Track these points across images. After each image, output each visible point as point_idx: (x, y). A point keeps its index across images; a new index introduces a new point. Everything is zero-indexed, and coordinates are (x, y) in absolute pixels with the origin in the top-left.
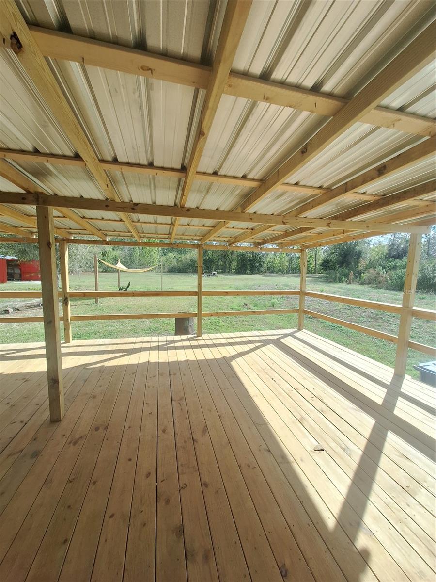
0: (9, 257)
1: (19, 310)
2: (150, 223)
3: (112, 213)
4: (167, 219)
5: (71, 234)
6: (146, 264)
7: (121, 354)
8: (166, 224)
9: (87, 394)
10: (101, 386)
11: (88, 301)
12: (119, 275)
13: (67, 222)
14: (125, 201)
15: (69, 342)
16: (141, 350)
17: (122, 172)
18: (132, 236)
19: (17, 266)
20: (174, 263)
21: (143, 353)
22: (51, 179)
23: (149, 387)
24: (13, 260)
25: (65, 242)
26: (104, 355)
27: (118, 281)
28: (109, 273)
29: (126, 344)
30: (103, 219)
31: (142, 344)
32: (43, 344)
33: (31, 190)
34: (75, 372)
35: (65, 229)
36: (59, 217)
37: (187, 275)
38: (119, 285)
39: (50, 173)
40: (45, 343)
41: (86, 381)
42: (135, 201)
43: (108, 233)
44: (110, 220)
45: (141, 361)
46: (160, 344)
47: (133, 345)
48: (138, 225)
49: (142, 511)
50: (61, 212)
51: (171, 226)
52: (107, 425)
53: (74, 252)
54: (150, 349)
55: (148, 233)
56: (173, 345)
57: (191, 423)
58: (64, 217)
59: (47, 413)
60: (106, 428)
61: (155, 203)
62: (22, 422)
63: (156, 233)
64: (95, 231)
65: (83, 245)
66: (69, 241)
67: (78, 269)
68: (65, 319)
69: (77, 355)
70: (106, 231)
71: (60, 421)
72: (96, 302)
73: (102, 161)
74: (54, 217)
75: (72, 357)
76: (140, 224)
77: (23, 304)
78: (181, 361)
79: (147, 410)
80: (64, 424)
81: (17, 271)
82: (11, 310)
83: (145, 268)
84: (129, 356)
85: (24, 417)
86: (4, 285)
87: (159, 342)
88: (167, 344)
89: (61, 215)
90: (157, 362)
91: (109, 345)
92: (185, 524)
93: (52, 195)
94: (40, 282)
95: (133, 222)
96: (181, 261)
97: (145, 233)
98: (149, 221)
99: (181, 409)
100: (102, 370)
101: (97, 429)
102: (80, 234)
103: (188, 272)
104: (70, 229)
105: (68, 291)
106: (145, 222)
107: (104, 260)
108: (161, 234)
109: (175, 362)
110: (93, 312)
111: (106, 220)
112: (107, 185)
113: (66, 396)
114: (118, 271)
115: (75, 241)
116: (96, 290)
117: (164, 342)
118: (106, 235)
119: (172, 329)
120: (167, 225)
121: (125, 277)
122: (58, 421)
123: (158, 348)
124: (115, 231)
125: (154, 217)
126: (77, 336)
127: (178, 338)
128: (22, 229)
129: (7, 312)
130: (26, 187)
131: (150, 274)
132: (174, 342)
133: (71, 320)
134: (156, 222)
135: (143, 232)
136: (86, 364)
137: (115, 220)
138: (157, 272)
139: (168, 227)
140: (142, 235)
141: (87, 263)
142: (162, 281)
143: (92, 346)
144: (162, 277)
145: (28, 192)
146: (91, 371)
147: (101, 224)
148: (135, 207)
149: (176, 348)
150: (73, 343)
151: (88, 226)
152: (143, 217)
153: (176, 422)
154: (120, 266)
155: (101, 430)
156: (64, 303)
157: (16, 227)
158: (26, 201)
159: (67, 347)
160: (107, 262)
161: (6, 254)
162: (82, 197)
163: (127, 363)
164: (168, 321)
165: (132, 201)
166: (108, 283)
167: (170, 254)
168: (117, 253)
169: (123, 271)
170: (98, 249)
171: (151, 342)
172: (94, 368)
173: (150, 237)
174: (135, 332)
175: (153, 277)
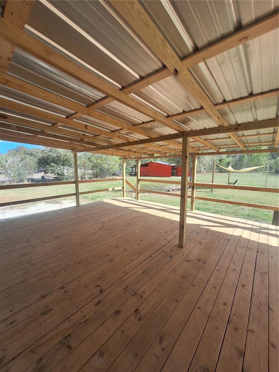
0: (172, 165)
1: (174, 191)
2: (253, 135)
3: (224, 134)
4: (271, 129)
5: (199, 150)
7: (221, 225)
8: (269, 133)
9: (197, 240)
10: (205, 239)
11: (207, 190)
12: (229, 175)
13: (198, 144)
14: (232, 124)
15: (193, 211)
16: (236, 227)
17: (229, 107)
18: (239, 147)
19: (176, 169)
21: (237, 229)
22: (190, 123)
23: (237, 253)
24: (174, 166)
25: (196, 155)
26: (210, 223)
27: (228, 178)
28: (223, 173)
29: (226, 220)
30: (218, 138)
31: (238, 223)
32: (179, 208)
33: (181, 131)
34: (193, 227)
35: (197, 148)
36: (193, 142)
38: (229, 182)
39: (189, 120)
40: (180, 208)
41: (198, 233)
42: (239, 122)
43: (221, 147)
44: (222, 138)
45: (235, 234)
46: (254, 227)
47: (231, 222)
48: (243, 138)
49: (217, 320)
50: (194, 139)
51: (274, 134)
52: (205, 262)
53: (202, 160)
54: (244, 228)
55: (252, 143)
56: (267, 231)
57: (270, 295)
58: (196, 141)
59: (178, 242)
60: (204, 263)
61: (256, 120)
62: (168, 240)
63: (260, 142)
64: (213, 147)
65: (207, 156)
66: (198, 154)
67: (203, 170)
68: (192, 197)
69: (195, 218)
70: (220, 146)
71: (183, 247)
72: (212, 191)
73: (216, 105)
74: (191, 142)
75: (192, 219)
76: (245, 137)
77: (176, 188)
78: (271, 246)
79: (232, 266)
80: (184, 250)
81: (175, 171)
82: (171, 190)
84: (227, 228)
85: (169, 238)
86: (170, 178)
87: (253, 225)
88: (260, 229)
89: (194, 141)
90: (248, 239)
91: (215, 217)
92: (246, 352)
93: (190, 131)
94: (181, 177)
95: (239, 137)
97: (249, 143)
98: (253, 134)
99: (262, 280)
100: (208, 231)
101: (199, 261)
102: (204, 149)
104: (199, 147)
105: (195, 182)
106: (249, 136)
107: (220, 164)
108: (265, 142)
109: (265, 244)
110: (209, 197)
111: (220, 139)
112: (219, 118)
113: (187, 237)
114: (229, 172)
115: (201, 154)
116: (213, 183)
117: (258, 226)
118: (220, 148)
119: (270, 220)
120: (271, 134)
121: (235, 176)
122: (181, 247)
123: (251, 230)
124: (226, 145)
125: (256, 131)
126: (198, 209)
127: (274, 227)
128: (177, 150)
129: (169, 191)
130: (179, 130)
132: (268, 229)
133: (195, 198)
134: (258, 134)
135: (248, 143)
136: (199, 225)
137: (226, 138)
138: (264, 173)
139: (272, 135)
140: (247, 145)
141: (209, 167)
142: (266, 180)
143: (204, 215)
144: (267, 177)
145: (180, 132)
146: (201, 229)
147: (216, 142)
148: (238, 127)
149: (268, 234)
150: (195, 211)
151: (208, 144)
152: (246, 132)
153: (255, 286)
154: (230, 168)
155: (201, 262)
156: (192, 189)
157: (175, 150)
158: (179, 137)
159: (191, 213)
160: (222, 166)
161: (172, 163)
162: (205, 128)
163: (224, 232)
164: (267, 213)
165: (237, 123)
166: (221, 179)
168: (230, 159)
169: (232, 172)
170: (216, 158)
171: (246, 224)
172: (203, 228)
173: (254, 145)
174: (236, 215)
175: (259, 176)
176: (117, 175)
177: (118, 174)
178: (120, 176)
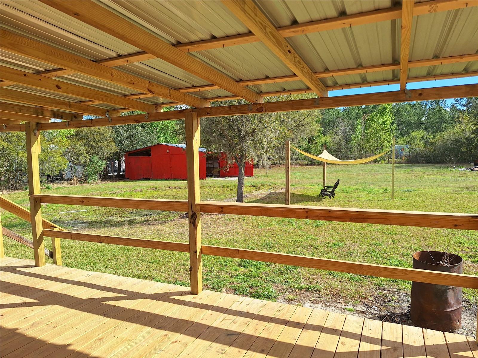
6: (370, 151)
12: (324, 169)
20: (420, 146)
27: (322, 178)
37: (444, 168)
38: (324, 184)
81: (216, 166)
83: (367, 156)
96: (432, 144)
103: (446, 163)
105: (198, 201)
110: (279, 224)
114: (322, 164)
121: (334, 172)
131: (376, 166)
142: (393, 179)
154: (326, 156)
167: (414, 134)
169: (330, 164)
175: (380, 170)
176: (67, 180)
177: (68, 177)
178: (72, 181)
